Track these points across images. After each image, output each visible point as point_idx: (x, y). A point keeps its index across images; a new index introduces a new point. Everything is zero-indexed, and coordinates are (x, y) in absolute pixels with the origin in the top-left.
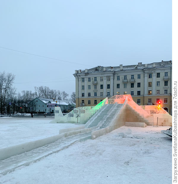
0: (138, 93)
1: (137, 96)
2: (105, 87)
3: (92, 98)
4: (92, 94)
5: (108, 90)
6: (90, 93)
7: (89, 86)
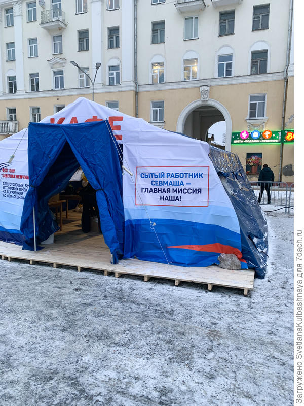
0: (254, 64)
1: (248, 80)
2: (98, 39)
3: (48, 95)
4: (47, 81)
5: (112, 57)
6: (37, 74)
7: (33, 41)
